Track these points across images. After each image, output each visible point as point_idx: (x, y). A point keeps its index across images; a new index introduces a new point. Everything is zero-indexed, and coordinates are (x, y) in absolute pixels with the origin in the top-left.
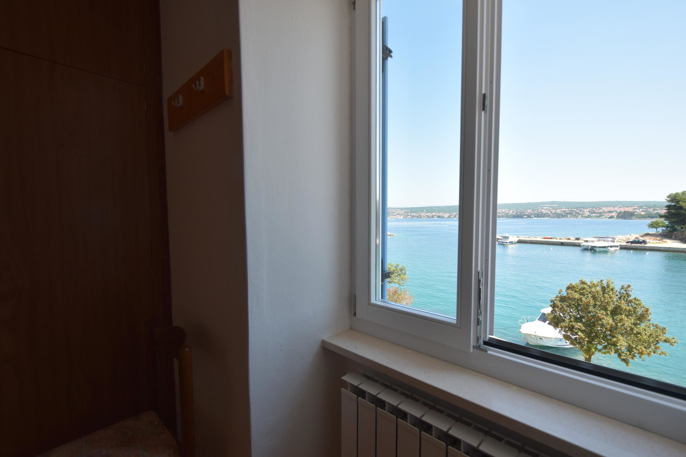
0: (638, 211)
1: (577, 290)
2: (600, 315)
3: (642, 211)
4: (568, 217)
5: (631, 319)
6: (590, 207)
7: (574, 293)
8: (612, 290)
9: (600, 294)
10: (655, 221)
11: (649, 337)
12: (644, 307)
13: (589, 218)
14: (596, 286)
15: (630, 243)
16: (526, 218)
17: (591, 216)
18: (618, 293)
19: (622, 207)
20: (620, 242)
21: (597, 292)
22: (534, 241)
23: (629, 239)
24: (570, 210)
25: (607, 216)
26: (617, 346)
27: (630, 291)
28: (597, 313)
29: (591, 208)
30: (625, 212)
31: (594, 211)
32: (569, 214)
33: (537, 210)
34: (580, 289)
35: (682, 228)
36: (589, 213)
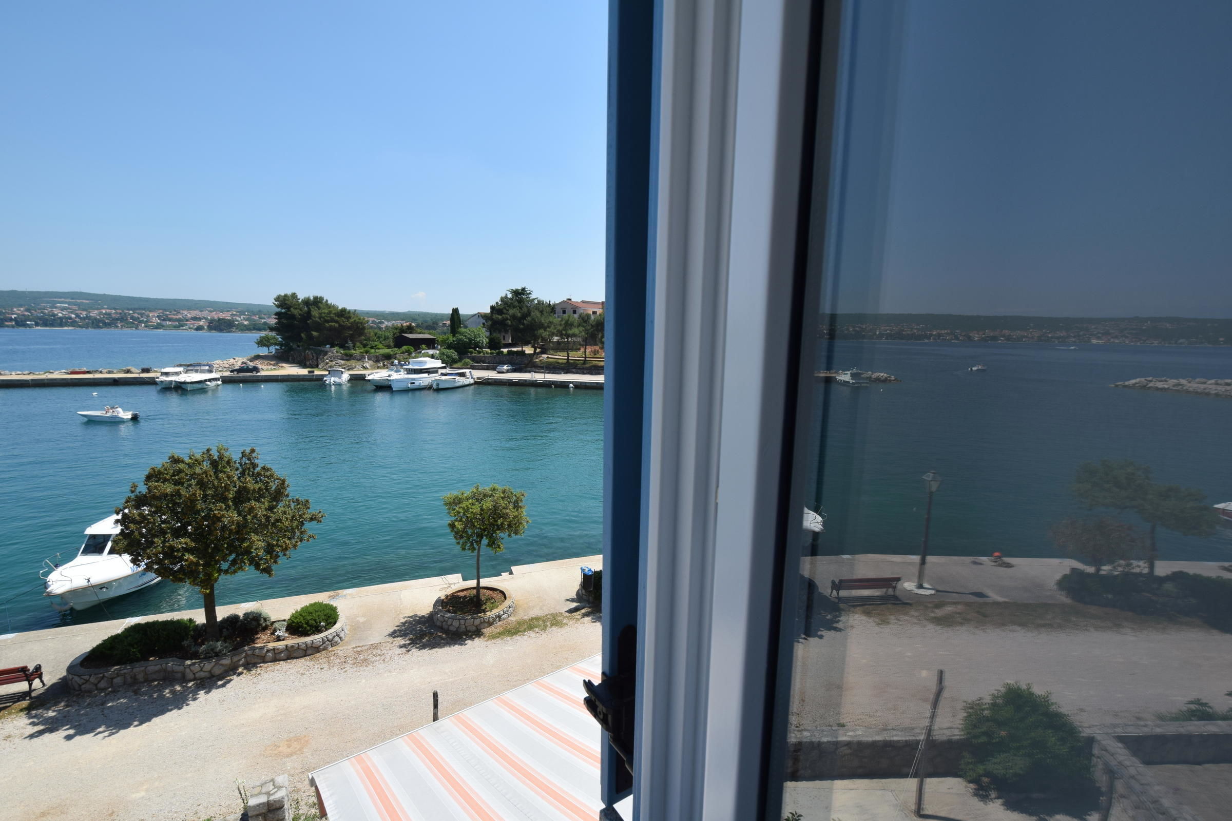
0: (238, 319)
1: (168, 477)
2: (216, 512)
3: (244, 319)
4: (117, 327)
5: (264, 503)
6: (160, 309)
7: (162, 484)
8: (228, 462)
9: (211, 476)
10: (264, 335)
11: (291, 521)
12: (278, 479)
13: (160, 329)
14: (201, 463)
15: (235, 373)
16: (13, 327)
17: (163, 326)
18: (238, 465)
19: (213, 311)
20: (220, 371)
21: (205, 472)
22: (46, 381)
23: (233, 365)
24: (120, 313)
25: (191, 326)
26: (252, 552)
27: (255, 458)
28: (211, 510)
29: (161, 311)
30: (219, 319)
31: (167, 315)
32: (119, 322)
33: (38, 309)
34: (173, 473)
35: (298, 346)
36: (159, 319)
